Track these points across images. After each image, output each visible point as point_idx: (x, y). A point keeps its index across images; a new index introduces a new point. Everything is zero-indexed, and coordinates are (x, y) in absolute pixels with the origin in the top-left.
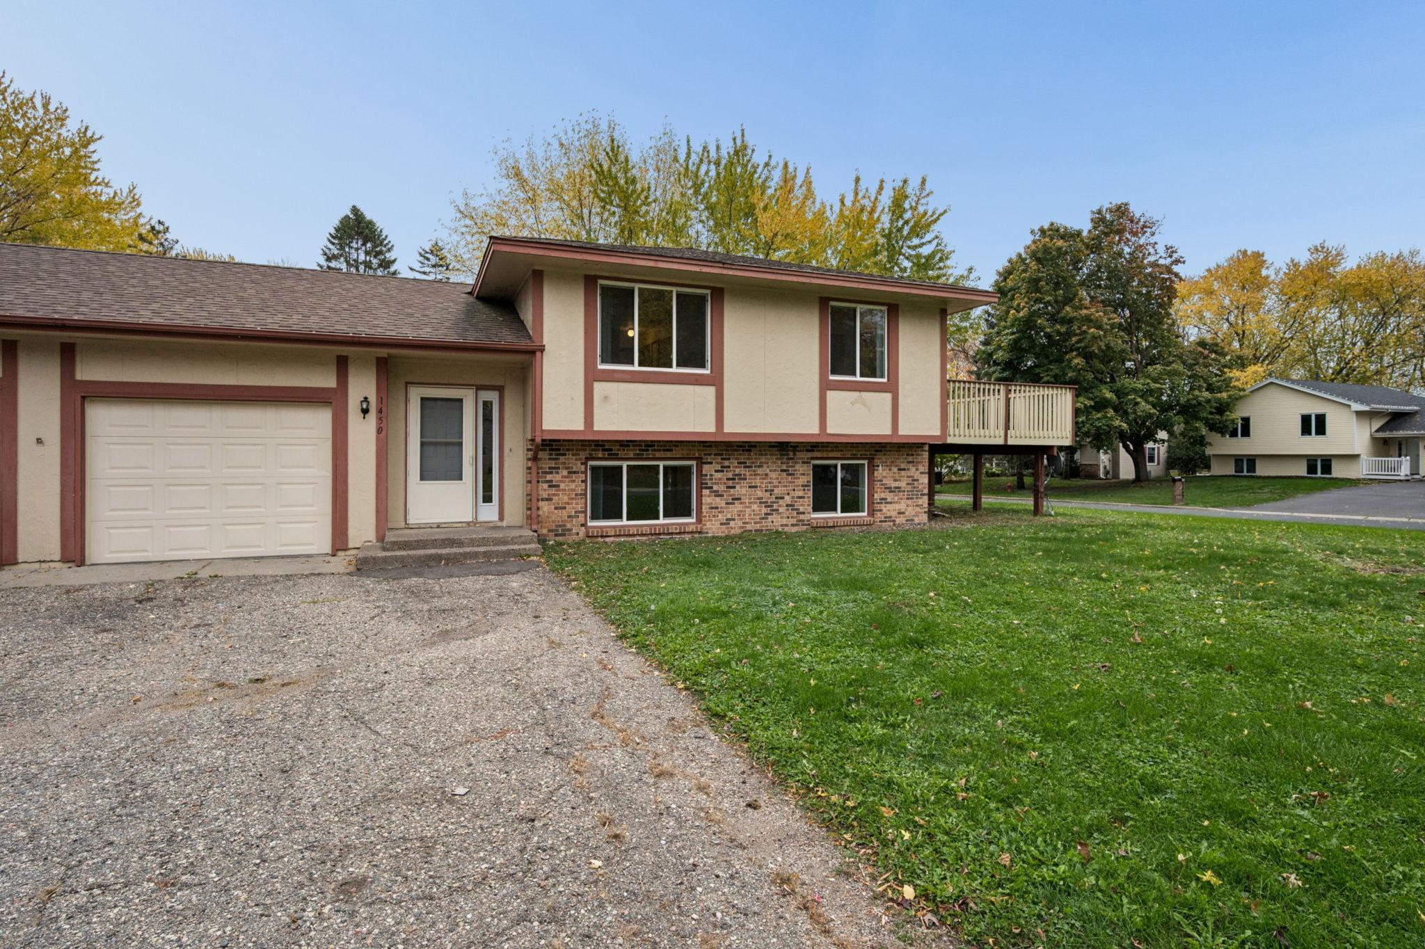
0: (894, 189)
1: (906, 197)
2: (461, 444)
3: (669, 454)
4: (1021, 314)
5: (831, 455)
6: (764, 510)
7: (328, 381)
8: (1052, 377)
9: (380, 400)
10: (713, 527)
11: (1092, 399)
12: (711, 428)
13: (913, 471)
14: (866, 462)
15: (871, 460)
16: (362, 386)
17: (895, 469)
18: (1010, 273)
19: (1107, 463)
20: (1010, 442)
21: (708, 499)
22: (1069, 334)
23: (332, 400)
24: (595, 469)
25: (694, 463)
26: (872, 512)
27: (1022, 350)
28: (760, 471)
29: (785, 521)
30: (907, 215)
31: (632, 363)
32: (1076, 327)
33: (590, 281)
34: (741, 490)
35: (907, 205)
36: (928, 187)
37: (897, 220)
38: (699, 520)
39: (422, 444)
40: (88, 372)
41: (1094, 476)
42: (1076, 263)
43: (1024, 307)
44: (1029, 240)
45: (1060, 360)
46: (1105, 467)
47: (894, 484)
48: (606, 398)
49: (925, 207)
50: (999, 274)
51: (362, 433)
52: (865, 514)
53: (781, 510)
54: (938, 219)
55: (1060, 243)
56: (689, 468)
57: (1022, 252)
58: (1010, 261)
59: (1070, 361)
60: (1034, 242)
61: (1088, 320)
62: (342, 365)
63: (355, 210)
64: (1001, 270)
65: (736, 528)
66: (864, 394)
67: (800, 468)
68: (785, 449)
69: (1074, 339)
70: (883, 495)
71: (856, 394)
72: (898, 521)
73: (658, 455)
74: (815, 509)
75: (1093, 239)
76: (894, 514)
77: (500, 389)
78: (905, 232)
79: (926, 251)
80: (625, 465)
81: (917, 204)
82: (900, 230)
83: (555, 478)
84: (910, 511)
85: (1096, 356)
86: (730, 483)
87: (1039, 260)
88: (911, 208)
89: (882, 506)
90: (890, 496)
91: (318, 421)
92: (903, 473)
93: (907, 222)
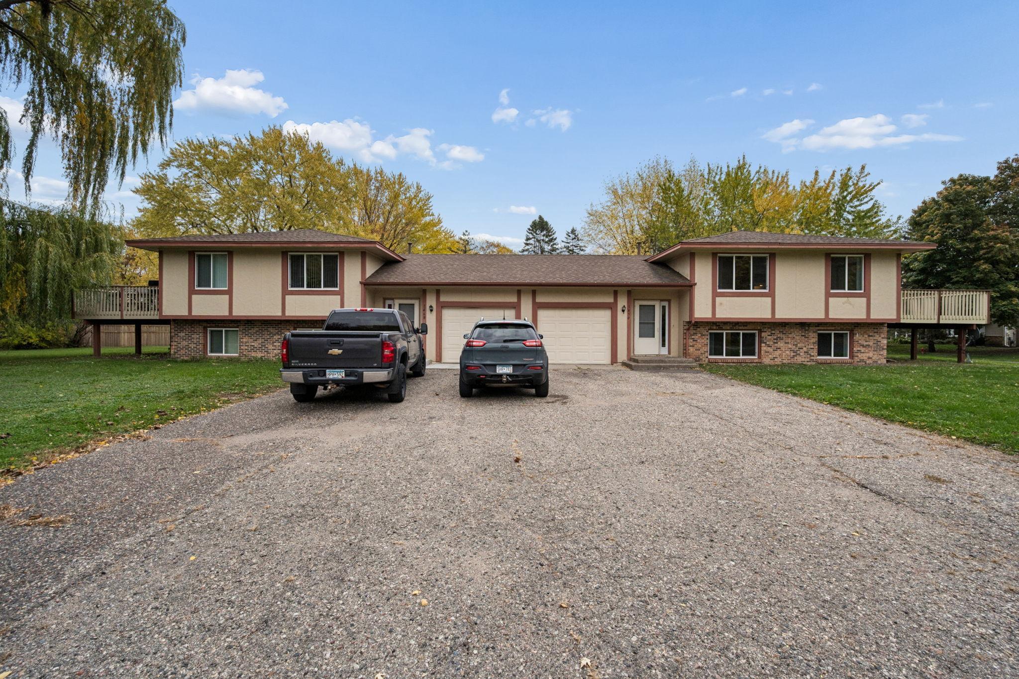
0: (841, 175)
1: (851, 178)
2: (654, 323)
3: (746, 328)
4: (935, 238)
5: (829, 328)
6: (792, 354)
7: (610, 300)
8: (962, 278)
9: (629, 306)
10: (767, 361)
11: (998, 292)
12: (769, 316)
13: (877, 337)
14: (848, 332)
15: (852, 332)
16: (622, 302)
17: (866, 336)
18: (925, 211)
19: (1011, 336)
20: (941, 322)
21: (764, 348)
22: (977, 249)
23: (612, 307)
24: (711, 334)
25: (757, 332)
26: (852, 357)
27: (934, 261)
28: (790, 336)
29: (803, 360)
30: (850, 189)
31: (732, 288)
32: (983, 244)
33: (714, 255)
34: (781, 344)
35: (850, 183)
36: (866, 171)
37: (843, 192)
38: (760, 357)
39: (640, 323)
40: (540, 299)
41: (1000, 344)
42: (983, 199)
43: (937, 233)
44: (941, 188)
45: (968, 267)
46: (1009, 339)
47: (865, 344)
48: (721, 304)
49: (864, 183)
50: (915, 212)
51: (622, 319)
52: (848, 358)
53: (801, 354)
54: (873, 188)
55: (970, 188)
56: (754, 334)
57: (935, 196)
58: (924, 202)
59: (978, 267)
60: (946, 189)
61: (995, 238)
62: (616, 294)
63: (540, 217)
64: (916, 209)
65: (778, 361)
66: (850, 299)
67: (812, 335)
68: (803, 326)
69: (982, 252)
70: (859, 349)
71: (845, 299)
72: (868, 362)
73: (740, 328)
74: (819, 355)
75: (999, 182)
76: (865, 358)
77: (669, 301)
78: (848, 198)
79: (865, 207)
80: (725, 332)
81: (858, 181)
82: (845, 197)
83: (696, 337)
84: (875, 357)
85: (1002, 262)
86: (775, 341)
87: (950, 201)
88: (854, 184)
89: (858, 354)
90: (863, 350)
91: (606, 314)
92: (871, 338)
93: (850, 193)
